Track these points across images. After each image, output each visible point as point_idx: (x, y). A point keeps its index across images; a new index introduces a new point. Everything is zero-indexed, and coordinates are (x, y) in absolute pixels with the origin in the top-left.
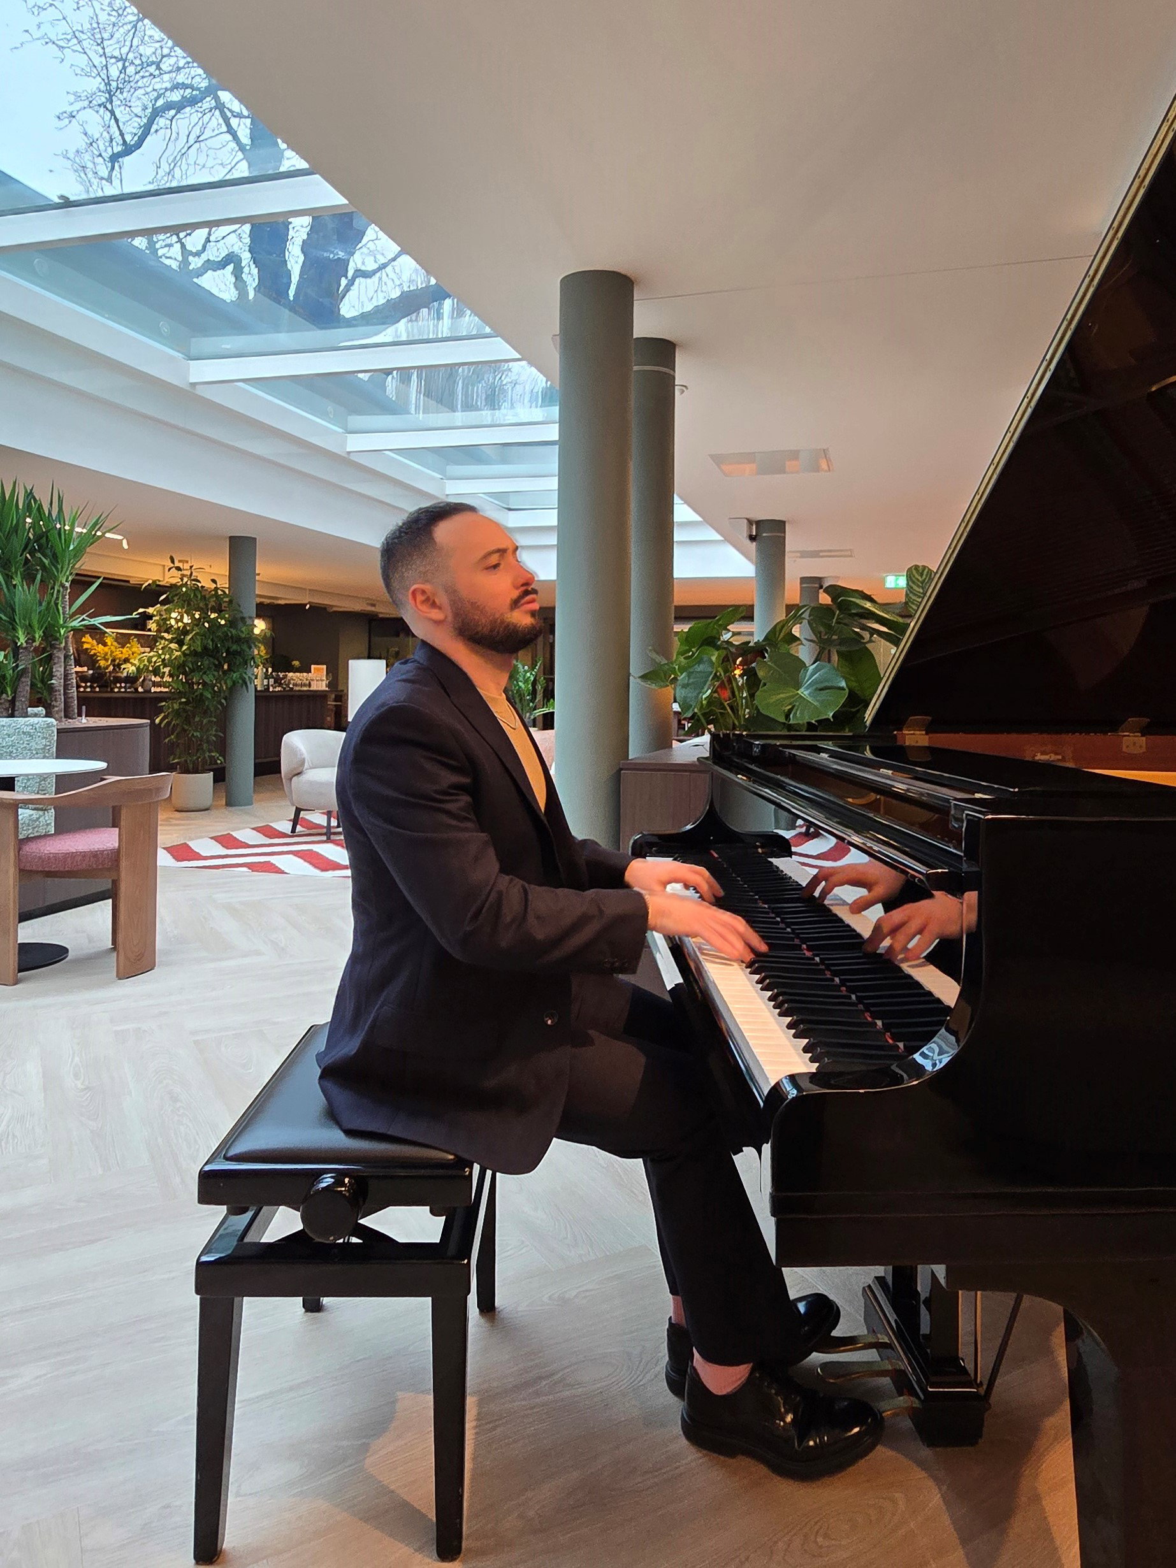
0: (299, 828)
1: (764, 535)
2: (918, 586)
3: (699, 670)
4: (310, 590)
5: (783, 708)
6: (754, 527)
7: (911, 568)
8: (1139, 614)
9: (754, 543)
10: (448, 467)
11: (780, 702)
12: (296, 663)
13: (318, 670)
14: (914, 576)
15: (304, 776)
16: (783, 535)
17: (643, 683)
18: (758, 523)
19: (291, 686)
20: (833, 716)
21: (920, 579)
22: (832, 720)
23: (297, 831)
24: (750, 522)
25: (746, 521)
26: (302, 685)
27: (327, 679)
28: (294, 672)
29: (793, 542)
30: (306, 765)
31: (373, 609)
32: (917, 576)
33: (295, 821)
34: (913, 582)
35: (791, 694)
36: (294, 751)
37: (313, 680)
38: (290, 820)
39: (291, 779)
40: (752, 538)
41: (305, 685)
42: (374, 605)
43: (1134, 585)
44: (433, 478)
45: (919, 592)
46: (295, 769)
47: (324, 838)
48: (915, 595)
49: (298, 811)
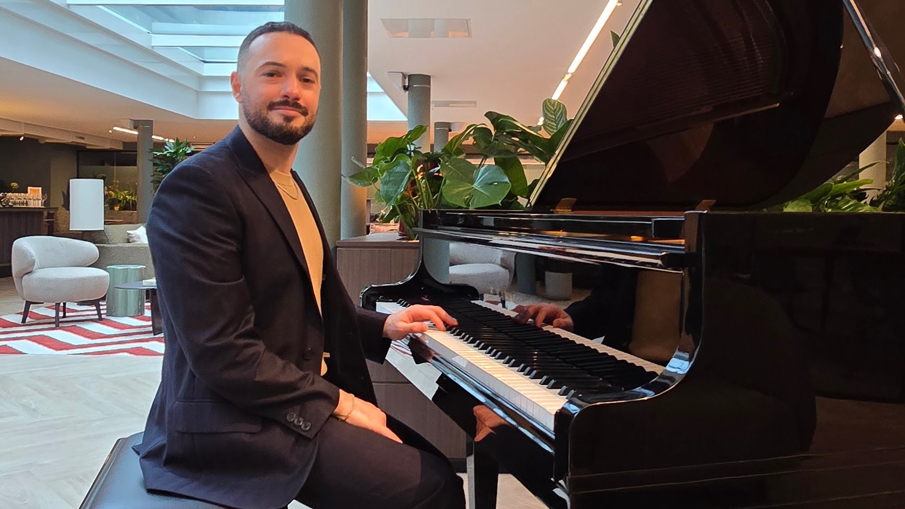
0: (28, 319)
1: (415, 86)
2: (551, 114)
3: (396, 171)
4: (25, 123)
5: (463, 198)
6: (407, 80)
7: (546, 100)
8: (707, 129)
9: (407, 92)
10: (154, 24)
11: (459, 194)
12: (15, 185)
13: (35, 191)
14: (548, 107)
15: (35, 274)
16: (429, 86)
17: (350, 183)
18: (410, 76)
19: (10, 204)
20: (501, 203)
21: (553, 109)
22: (501, 205)
23: (27, 321)
24: (404, 76)
25: (401, 75)
26: (19, 203)
27: (43, 199)
28: (13, 193)
29: (436, 94)
30: (36, 266)
31: (82, 141)
32: (550, 106)
33: (26, 313)
34: (548, 111)
35: (468, 188)
36: (24, 254)
37: (30, 199)
38: (20, 313)
39: (22, 277)
40: (406, 88)
41: (23, 204)
42: (83, 138)
43: (705, 110)
44: (141, 32)
45: (552, 118)
46: (26, 269)
47: (54, 326)
48: (549, 120)
49: (28, 304)
